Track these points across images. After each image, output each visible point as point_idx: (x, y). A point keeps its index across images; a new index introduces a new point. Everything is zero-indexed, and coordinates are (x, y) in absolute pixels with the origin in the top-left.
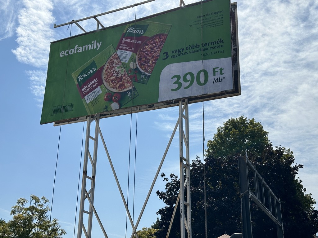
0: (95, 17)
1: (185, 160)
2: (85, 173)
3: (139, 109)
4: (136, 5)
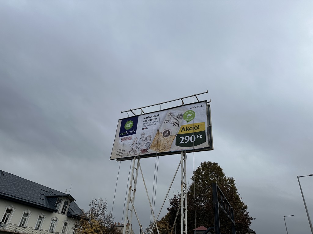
0: (141, 108)
1: (184, 183)
2: (130, 187)
4: (161, 104)
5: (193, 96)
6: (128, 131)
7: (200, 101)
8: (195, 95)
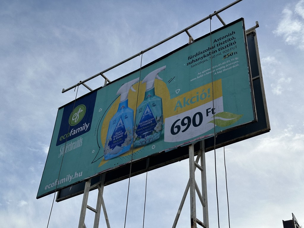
0: (101, 74)
1: (200, 224)
3: (148, 167)
4: (142, 53)
5: (210, 17)
6: (76, 127)
7: (226, 24)
8: (216, 14)
